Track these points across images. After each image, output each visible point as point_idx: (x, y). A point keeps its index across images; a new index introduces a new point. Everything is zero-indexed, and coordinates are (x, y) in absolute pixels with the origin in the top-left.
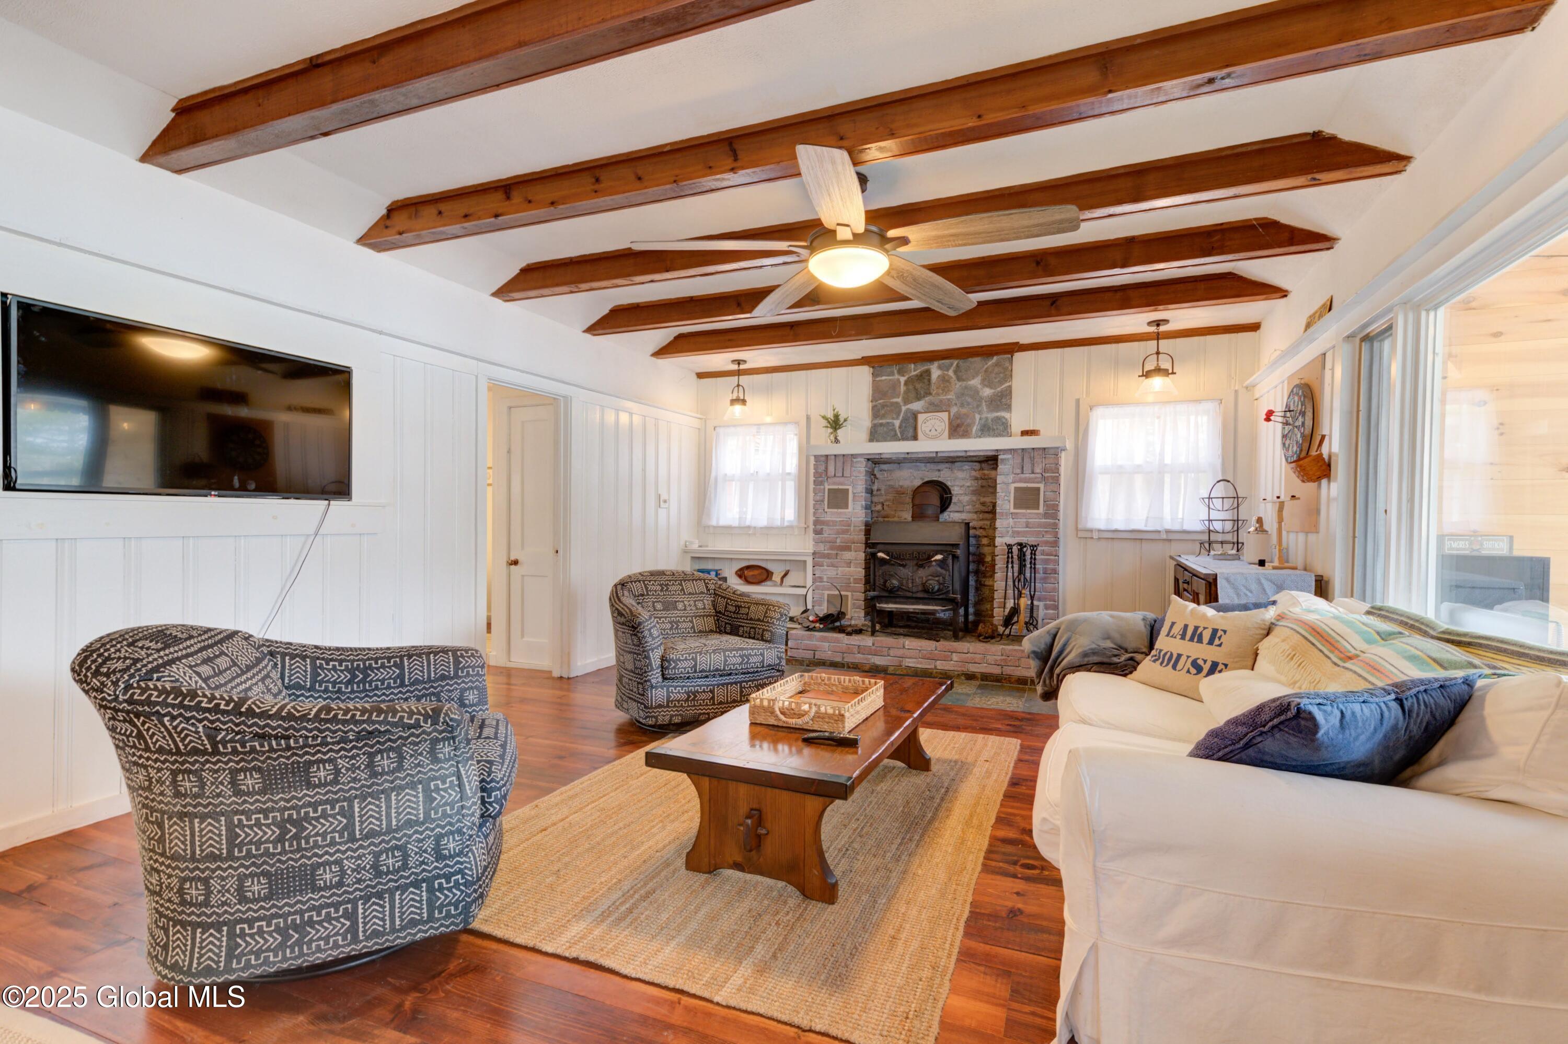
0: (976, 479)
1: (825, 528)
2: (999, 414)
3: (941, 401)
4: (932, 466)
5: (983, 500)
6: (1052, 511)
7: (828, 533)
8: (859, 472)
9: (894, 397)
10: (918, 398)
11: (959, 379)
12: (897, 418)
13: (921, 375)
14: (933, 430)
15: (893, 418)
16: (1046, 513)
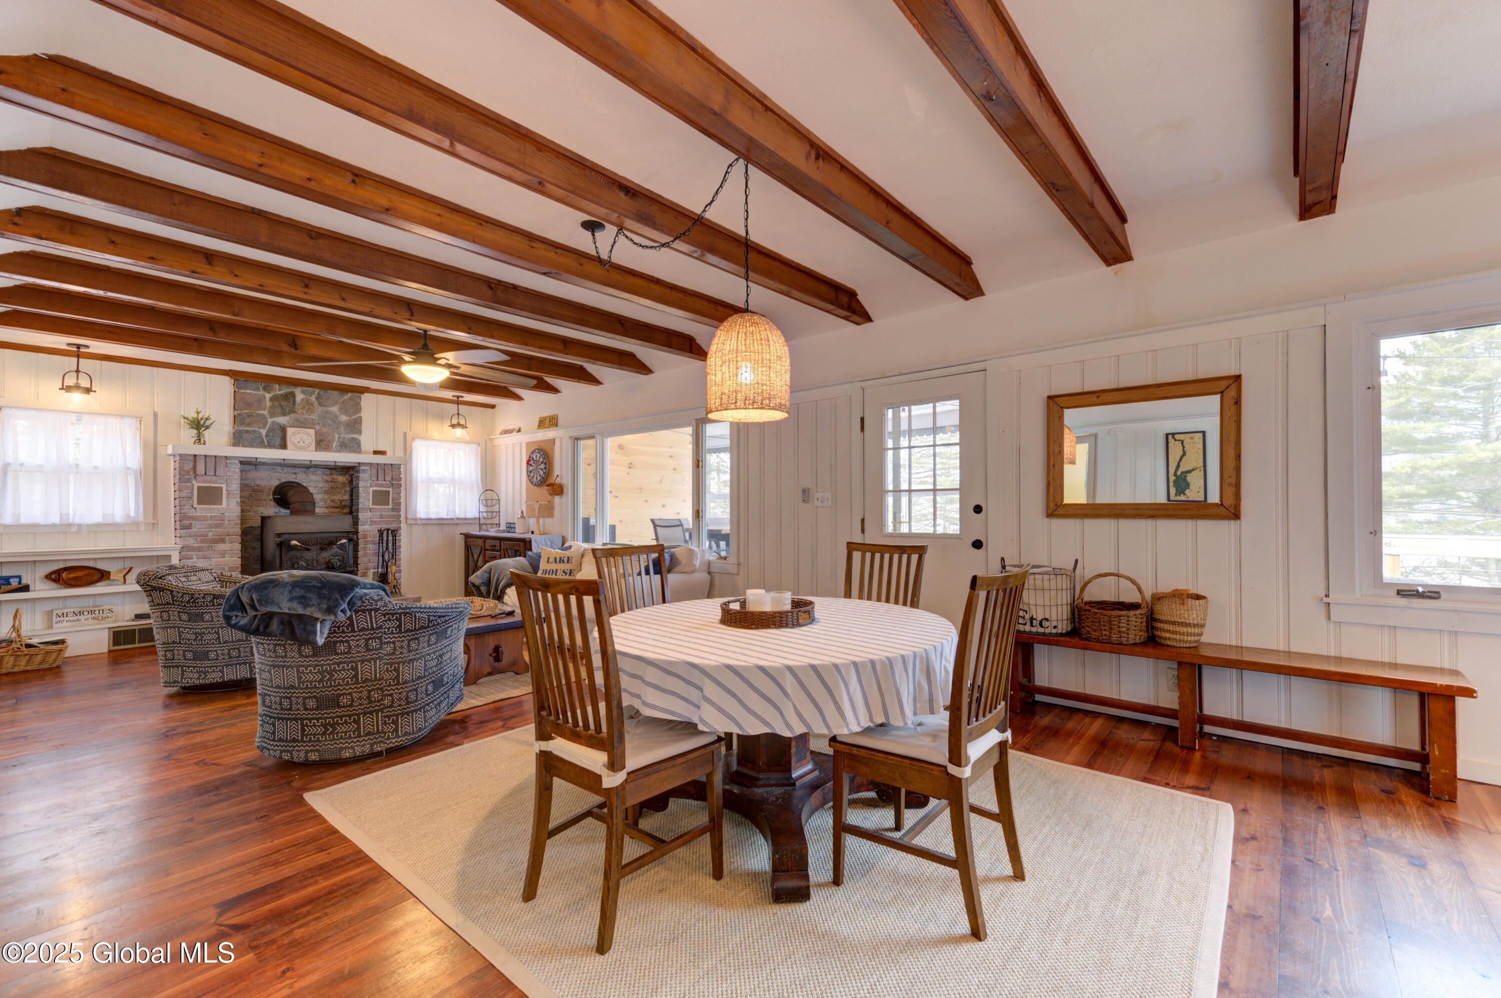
0: (327, 481)
1: (194, 522)
2: (353, 436)
3: (305, 419)
4: (290, 470)
5: (333, 498)
6: (397, 507)
7: (197, 527)
8: (234, 472)
9: (260, 410)
10: (284, 415)
11: (320, 404)
12: (264, 428)
13: (286, 396)
14: (301, 442)
15: (260, 428)
16: (393, 509)
